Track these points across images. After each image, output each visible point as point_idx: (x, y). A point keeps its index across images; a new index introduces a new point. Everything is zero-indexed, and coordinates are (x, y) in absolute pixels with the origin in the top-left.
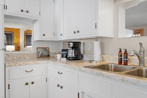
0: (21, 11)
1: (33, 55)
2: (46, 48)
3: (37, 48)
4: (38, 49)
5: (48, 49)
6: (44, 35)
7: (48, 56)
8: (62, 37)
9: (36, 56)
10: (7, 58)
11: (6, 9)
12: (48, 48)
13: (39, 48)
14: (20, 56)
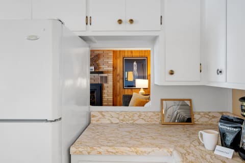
0: (117, 23)
1: (152, 116)
2: (183, 100)
3: (162, 100)
4: (164, 102)
5: (188, 103)
6: (172, 73)
7: (189, 120)
8: (221, 77)
9: (158, 118)
10: (100, 120)
11: (91, 24)
12: (190, 100)
13: (166, 100)
14: (124, 117)
